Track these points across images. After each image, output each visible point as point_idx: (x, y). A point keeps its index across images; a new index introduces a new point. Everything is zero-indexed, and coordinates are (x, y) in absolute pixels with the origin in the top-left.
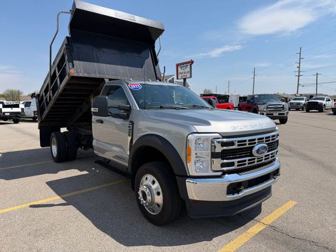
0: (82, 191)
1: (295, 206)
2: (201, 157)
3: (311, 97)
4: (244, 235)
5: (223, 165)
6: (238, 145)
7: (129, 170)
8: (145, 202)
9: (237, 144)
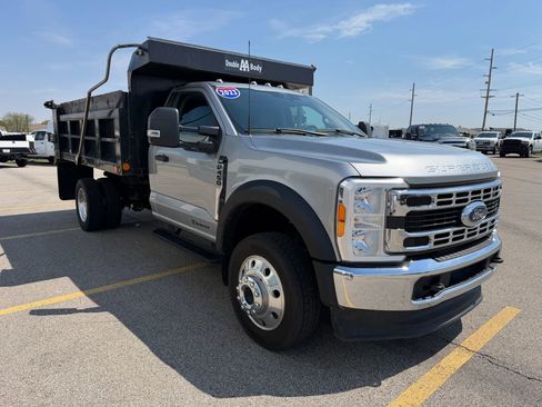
0: (131, 282)
1: (519, 317)
2: (365, 226)
3: (509, 132)
4: (434, 370)
5: (407, 242)
6: (439, 204)
7: (219, 247)
8: (249, 307)
9: (437, 200)
